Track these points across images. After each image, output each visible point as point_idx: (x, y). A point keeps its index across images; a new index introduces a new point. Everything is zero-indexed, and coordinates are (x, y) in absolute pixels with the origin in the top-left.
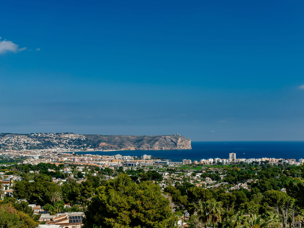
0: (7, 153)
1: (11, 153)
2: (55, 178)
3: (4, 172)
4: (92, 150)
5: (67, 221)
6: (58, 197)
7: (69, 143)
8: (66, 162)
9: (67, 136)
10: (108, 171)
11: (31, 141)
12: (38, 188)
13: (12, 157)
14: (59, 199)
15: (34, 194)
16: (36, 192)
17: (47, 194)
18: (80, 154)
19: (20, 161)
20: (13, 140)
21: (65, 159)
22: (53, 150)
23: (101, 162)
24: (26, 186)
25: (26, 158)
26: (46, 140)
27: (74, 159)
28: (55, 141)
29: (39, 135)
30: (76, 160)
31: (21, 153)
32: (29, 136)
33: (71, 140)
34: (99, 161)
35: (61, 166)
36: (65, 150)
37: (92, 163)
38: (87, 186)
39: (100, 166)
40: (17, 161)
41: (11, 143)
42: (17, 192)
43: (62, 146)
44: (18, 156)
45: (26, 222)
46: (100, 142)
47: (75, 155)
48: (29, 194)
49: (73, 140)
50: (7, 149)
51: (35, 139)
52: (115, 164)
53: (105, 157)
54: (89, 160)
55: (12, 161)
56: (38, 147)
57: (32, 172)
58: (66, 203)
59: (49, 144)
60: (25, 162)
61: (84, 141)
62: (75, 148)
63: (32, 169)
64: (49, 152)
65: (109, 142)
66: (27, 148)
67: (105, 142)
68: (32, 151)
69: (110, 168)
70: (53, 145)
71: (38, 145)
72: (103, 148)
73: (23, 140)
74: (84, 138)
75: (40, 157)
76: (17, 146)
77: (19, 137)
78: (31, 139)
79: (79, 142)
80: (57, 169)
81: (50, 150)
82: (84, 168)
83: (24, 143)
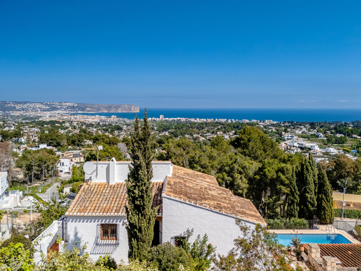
0: (28, 114)
1: (31, 114)
2: (60, 130)
3: (28, 126)
4: (81, 112)
5: (72, 156)
6: (64, 142)
7: (68, 108)
8: (66, 119)
9: (66, 104)
10: (92, 125)
11: (44, 107)
12: (53, 138)
13: (32, 116)
14: (66, 144)
15: (51, 141)
16: (52, 140)
17: (59, 141)
18: (74, 114)
19: (37, 119)
20: (32, 105)
21: (65, 117)
22: (58, 112)
23: (87, 120)
24: (46, 137)
25: (40, 117)
26: (53, 106)
27: (71, 118)
28: (59, 107)
29: (49, 103)
30: (72, 118)
31: (37, 114)
32: (42, 103)
33: (69, 106)
34: (86, 119)
35: (64, 122)
36: (65, 112)
37: (82, 120)
38: (81, 137)
39: (87, 122)
40: (35, 119)
41: (31, 107)
42: (41, 140)
43: (63, 109)
44: (35, 116)
45: (55, 160)
46: (86, 107)
47: (71, 115)
48: (48, 141)
49: (70, 107)
50: (28, 111)
51: (46, 105)
52: (95, 121)
53: (89, 117)
54: (80, 118)
55: (32, 118)
56: (48, 110)
57: (46, 126)
58: (69, 145)
59: (55, 109)
60: (40, 119)
61: (76, 107)
62: (71, 111)
63: (46, 124)
64: (55, 113)
65: (91, 108)
66: (41, 111)
67: (89, 107)
68: (45, 112)
69: (92, 123)
70: (58, 109)
71: (48, 109)
72: (88, 111)
73: (38, 106)
74: (76, 105)
75: (49, 116)
76: (34, 109)
77: (36, 104)
78: (43, 106)
79: (73, 107)
80: (61, 124)
81: (55, 112)
82: (77, 123)
83: (39, 108)
